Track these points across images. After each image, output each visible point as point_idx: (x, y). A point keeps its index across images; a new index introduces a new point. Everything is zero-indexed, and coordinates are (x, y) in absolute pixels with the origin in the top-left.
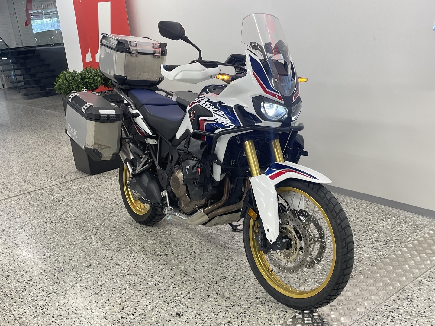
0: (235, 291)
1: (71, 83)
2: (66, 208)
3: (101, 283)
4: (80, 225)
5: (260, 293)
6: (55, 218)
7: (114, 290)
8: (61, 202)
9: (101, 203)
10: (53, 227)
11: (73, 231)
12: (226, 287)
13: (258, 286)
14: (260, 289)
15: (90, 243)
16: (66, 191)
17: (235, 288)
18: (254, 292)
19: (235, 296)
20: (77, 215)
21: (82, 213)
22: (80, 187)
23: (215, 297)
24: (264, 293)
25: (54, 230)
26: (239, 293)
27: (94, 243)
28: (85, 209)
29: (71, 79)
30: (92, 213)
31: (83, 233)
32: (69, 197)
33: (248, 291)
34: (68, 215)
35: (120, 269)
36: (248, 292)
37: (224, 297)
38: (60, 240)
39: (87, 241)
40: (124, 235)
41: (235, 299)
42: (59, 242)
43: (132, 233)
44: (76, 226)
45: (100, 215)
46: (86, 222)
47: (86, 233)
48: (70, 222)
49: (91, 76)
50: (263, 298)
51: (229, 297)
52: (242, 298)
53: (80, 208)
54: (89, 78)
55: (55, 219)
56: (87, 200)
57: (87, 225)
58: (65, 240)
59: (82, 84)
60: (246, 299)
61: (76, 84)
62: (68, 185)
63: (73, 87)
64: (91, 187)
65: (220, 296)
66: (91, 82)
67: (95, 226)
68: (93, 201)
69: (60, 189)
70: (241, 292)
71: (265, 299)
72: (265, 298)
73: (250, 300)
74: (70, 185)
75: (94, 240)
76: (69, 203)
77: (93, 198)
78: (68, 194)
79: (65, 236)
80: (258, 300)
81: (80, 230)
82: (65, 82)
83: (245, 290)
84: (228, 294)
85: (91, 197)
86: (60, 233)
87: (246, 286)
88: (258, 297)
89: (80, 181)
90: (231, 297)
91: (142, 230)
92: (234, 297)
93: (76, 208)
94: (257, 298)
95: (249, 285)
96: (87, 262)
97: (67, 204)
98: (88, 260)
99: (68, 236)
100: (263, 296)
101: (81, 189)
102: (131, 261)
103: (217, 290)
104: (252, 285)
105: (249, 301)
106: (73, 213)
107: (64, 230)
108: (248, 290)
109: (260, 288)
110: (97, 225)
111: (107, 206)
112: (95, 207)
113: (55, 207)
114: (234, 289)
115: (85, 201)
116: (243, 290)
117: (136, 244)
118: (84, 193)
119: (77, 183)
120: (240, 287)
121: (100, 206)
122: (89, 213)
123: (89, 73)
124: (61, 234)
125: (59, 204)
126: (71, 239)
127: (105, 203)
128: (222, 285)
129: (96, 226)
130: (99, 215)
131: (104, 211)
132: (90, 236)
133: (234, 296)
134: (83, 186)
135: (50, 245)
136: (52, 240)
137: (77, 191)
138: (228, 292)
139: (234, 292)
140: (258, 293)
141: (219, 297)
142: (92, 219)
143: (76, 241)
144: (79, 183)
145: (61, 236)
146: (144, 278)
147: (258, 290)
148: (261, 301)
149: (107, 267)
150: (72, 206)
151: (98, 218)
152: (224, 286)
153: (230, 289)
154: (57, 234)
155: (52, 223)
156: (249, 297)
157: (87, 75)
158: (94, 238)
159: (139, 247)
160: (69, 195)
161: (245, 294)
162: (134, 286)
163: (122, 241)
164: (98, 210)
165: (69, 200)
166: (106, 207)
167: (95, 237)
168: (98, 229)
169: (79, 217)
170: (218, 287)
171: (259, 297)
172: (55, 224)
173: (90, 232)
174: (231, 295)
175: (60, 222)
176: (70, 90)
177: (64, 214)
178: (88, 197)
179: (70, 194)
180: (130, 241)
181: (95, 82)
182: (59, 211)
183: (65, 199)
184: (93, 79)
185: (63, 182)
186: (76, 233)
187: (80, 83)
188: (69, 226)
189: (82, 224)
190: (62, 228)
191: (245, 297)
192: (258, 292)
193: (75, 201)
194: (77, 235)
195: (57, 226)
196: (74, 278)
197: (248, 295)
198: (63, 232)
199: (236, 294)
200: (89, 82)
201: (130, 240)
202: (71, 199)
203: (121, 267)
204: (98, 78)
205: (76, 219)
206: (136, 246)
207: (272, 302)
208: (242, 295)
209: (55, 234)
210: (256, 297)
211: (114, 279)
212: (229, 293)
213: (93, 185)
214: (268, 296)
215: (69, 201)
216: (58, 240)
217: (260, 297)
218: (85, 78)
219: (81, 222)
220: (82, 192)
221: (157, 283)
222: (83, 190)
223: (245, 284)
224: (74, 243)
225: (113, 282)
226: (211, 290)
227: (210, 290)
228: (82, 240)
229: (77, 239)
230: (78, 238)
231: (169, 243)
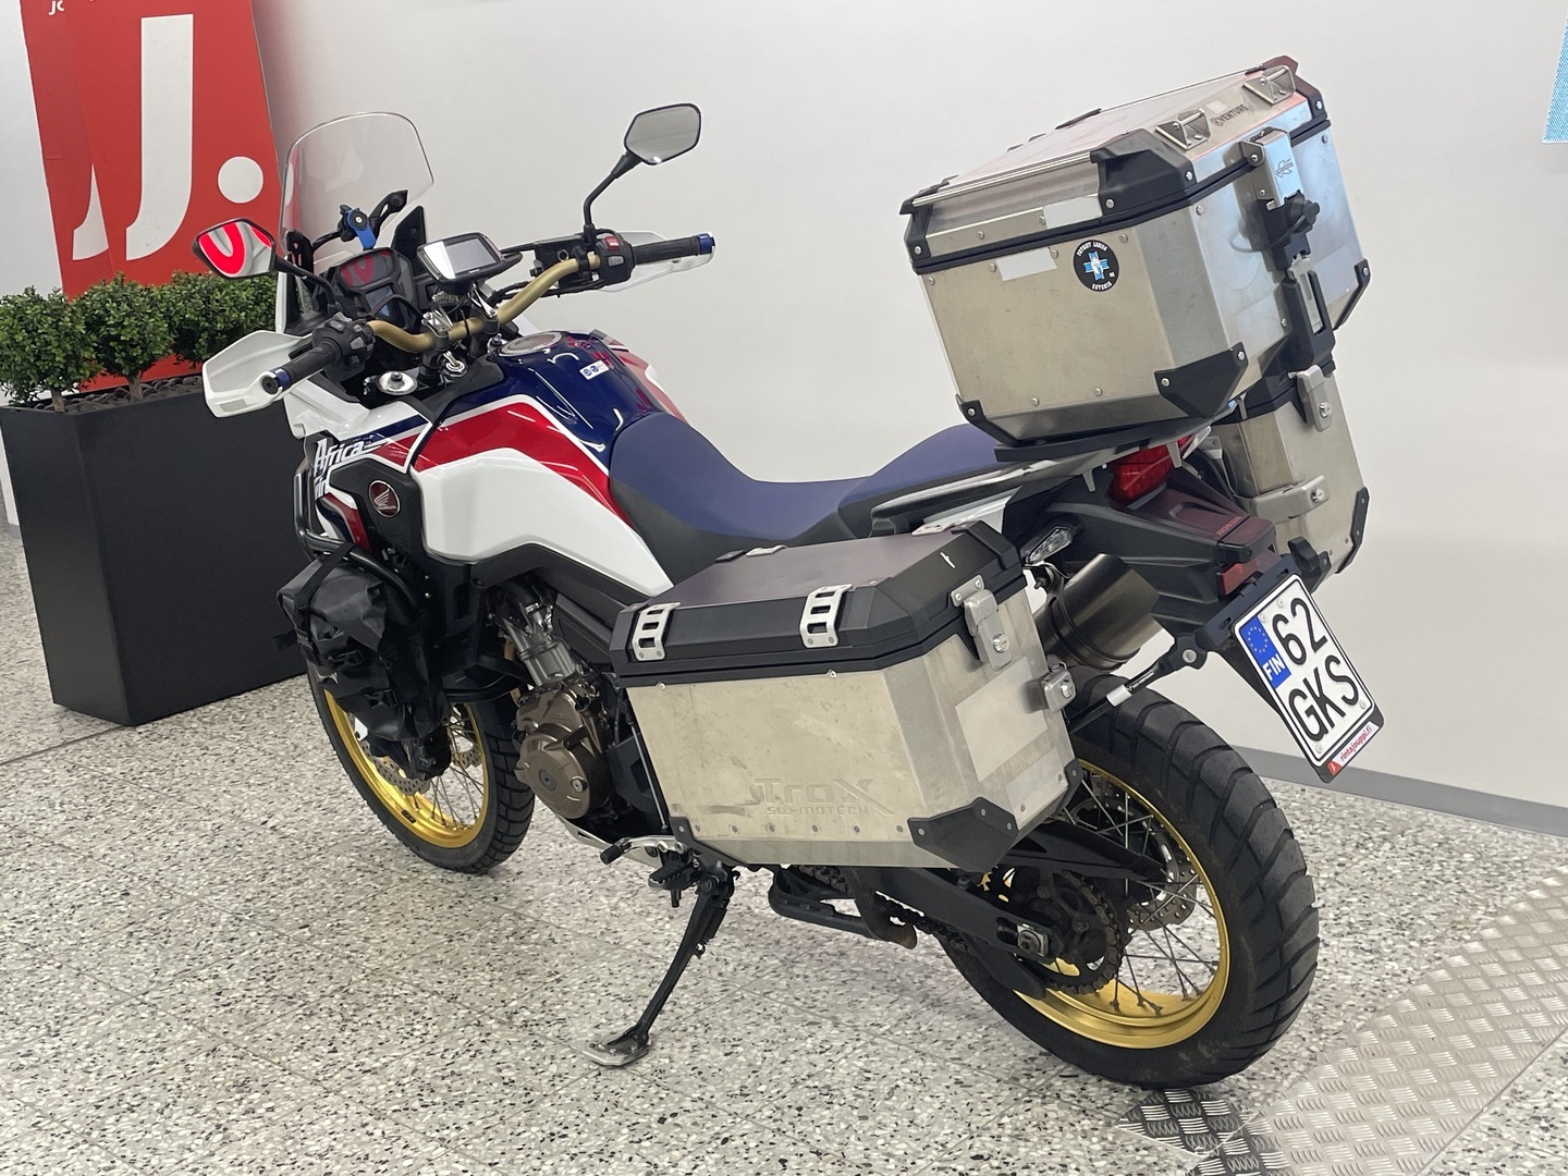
0: (885, 1138)
1: (48, 343)
2: (59, 860)
3: (318, 1148)
4: (147, 925)
5: (986, 1138)
6: (28, 903)
7: (382, 1168)
8: (29, 839)
9: (210, 833)
10: (27, 941)
11: (122, 951)
12: (843, 1126)
13: (968, 1112)
14: (980, 1125)
15: (219, 994)
16: (38, 793)
17: (881, 1126)
18: (960, 1136)
19: (890, 1155)
20: (123, 887)
21: (141, 879)
22: (94, 777)
23: (811, 1164)
24: (999, 1136)
25: (39, 950)
26: (904, 1146)
27: (237, 995)
28: (147, 863)
29: (46, 326)
30: (185, 877)
31: (171, 956)
32: (62, 817)
33: (936, 1135)
34: (80, 890)
35: (382, 1087)
36: (937, 1139)
37: (848, 1163)
38: (77, 990)
39: (199, 986)
40: (353, 954)
41: (892, 1167)
42: (76, 998)
43: (385, 946)
44: (130, 929)
45: (224, 882)
46: (169, 911)
47: (187, 957)
48: (100, 917)
49: (128, 315)
50: (1000, 1156)
51: (865, 1161)
52: (919, 1162)
53: (122, 857)
54: (119, 324)
55: (27, 907)
56: (145, 826)
57: (181, 924)
58: (102, 988)
59: (92, 349)
60: (937, 1164)
61: (69, 347)
62: (36, 770)
63: (57, 359)
64: (145, 774)
65: (830, 1159)
66: (132, 339)
67: (213, 925)
68: (173, 829)
69: (8, 785)
70: (907, 1140)
71: (1009, 1160)
72: (1009, 1155)
73: (953, 1166)
74: (45, 771)
75: (228, 980)
76: (69, 840)
77: (171, 817)
78: (52, 806)
79: (94, 972)
80: (985, 1166)
81: (153, 947)
82: (19, 338)
83: (921, 1130)
84: (860, 1152)
85: (158, 812)
86: (70, 961)
87: (923, 1117)
88: (981, 1153)
89: (88, 753)
90: (875, 1160)
91: (425, 933)
92: (887, 1160)
93: (108, 859)
94: (978, 1157)
95: (930, 1111)
96: (229, 1070)
97: (60, 845)
98: (231, 1060)
99: (111, 972)
100: (998, 1149)
101: (105, 784)
102: (416, 1052)
103: (812, 1138)
104: (944, 1109)
105: (951, 1172)
106: (100, 879)
107: (83, 947)
108: (935, 1129)
109: (980, 1121)
110: (223, 920)
111: (241, 846)
112: (189, 853)
113: (9, 857)
114: (878, 1132)
115: (137, 830)
116: (913, 1130)
117: (417, 986)
118: (121, 799)
119: (76, 759)
120: (899, 1122)
121: (212, 847)
122: (169, 876)
123: (119, 303)
124: (74, 965)
125: (22, 847)
126: (128, 981)
127: (231, 835)
128: (826, 1121)
129: (220, 927)
130: (217, 880)
131: (234, 865)
132: (207, 965)
133: (886, 1158)
134: (109, 770)
135: (40, 1012)
136: (41, 991)
137: (86, 793)
138: (858, 1143)
139: (881, 1141)
140: (976, 1139)
141: (829, 1165)
142: (191, 899)
143: (154, 989)
144: (85, 760)
145: (77, 972)
146: (498, 1116)
147: (973, 1127)
148: (998, 1168)
149: (327, 1084)
150: (86, 854)
151: (216, 894)
152: (834, 1121)
153: (860, 1132)
154: (59, 967)
155: (19, 926)
156: (946, 1156)
157: (112, 312)
158: (226, 972)
159: (435, 997)
160: (57, 807)
161: (928, 1146)
162: (463, 1147)
163: (354, 979)
164: (205, 862)
165: (62, 829)
166: (240, 849)
167: (233, 969)
168: (232, 939)
169: (133, 892)
170: (810, 1129)
171: (985, 1153)
172: (36, 929)
173: (200, 951)
174: (874, 1155)
175: (55, 917)
176: (39, 372)
177: (59, 884)
178: (145, 813)
179: (62, 804)
180: (389, 977)
181: (144, 340)
182: (32, 875)
183: (44, 828)
184: (137, 326)
185: (11, 757)
186: (142, 958)
187: (85, 344)
188: (96, 931)
189: (156, 919)
190: (70, 942)
191: (930, 1157)
192: (975, 1135)
193: (92, 831)
194: (146, 965)
195: (45, 935)
196: (193, 1133)
197: (941, 1148)
198: (81, 957)
199: (890, 1150)
200: (122, 338)
201: (385, 972)
202: (71, 824)
203: (384, 1081)
204: (160, 324)
205: (121, 902)
206: (421, 994)
207: (1041, 1169)
208: (919, 1152)
209: (45, 967)
210: (973, 1154)
211: (370, 1128)
212: (862, 1148)
213: (152, 767)
214: (1019, 1146)
215: (64, 834)
216: (68, 992)
217: (987, 1152)
218: (104, 323)
219: (147, 915)
220: (111, 794)
221: (556, 1129)
222: (115, 786)
223: (917, 1111)
224: (147, 999)
225: (367, 1138)
226: (788, 1140)
227: (782, 1141)
228: (178, 986)
229: (152, 982)
230: (157, 979)
231: (558, 976)
